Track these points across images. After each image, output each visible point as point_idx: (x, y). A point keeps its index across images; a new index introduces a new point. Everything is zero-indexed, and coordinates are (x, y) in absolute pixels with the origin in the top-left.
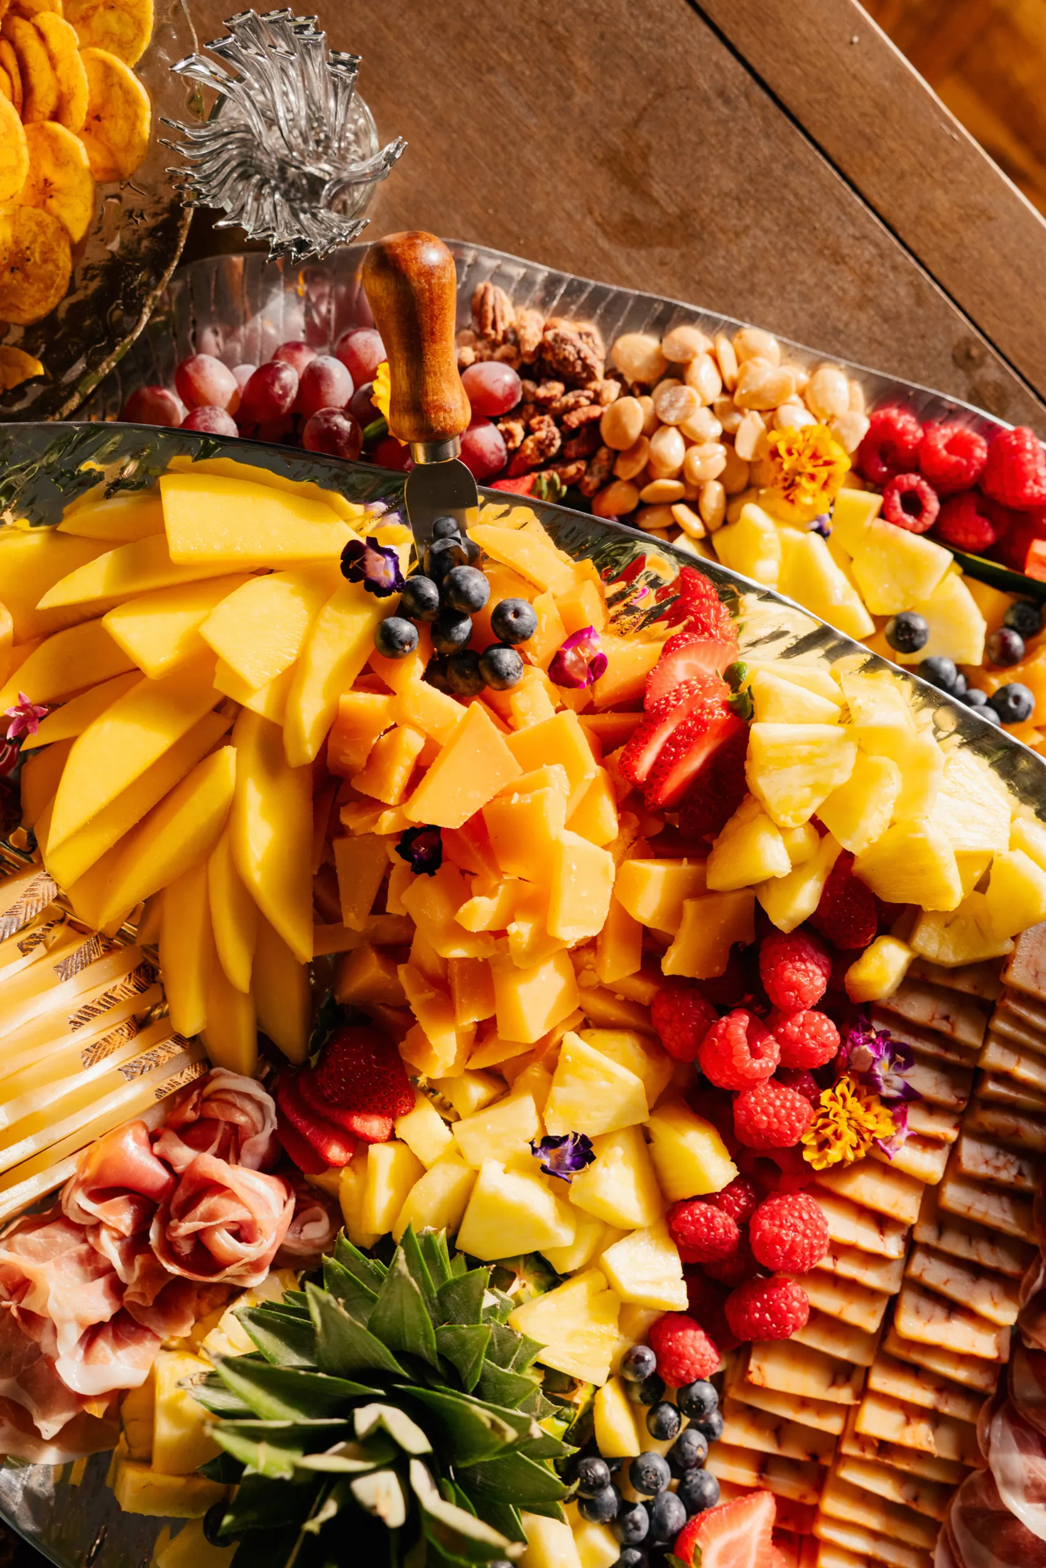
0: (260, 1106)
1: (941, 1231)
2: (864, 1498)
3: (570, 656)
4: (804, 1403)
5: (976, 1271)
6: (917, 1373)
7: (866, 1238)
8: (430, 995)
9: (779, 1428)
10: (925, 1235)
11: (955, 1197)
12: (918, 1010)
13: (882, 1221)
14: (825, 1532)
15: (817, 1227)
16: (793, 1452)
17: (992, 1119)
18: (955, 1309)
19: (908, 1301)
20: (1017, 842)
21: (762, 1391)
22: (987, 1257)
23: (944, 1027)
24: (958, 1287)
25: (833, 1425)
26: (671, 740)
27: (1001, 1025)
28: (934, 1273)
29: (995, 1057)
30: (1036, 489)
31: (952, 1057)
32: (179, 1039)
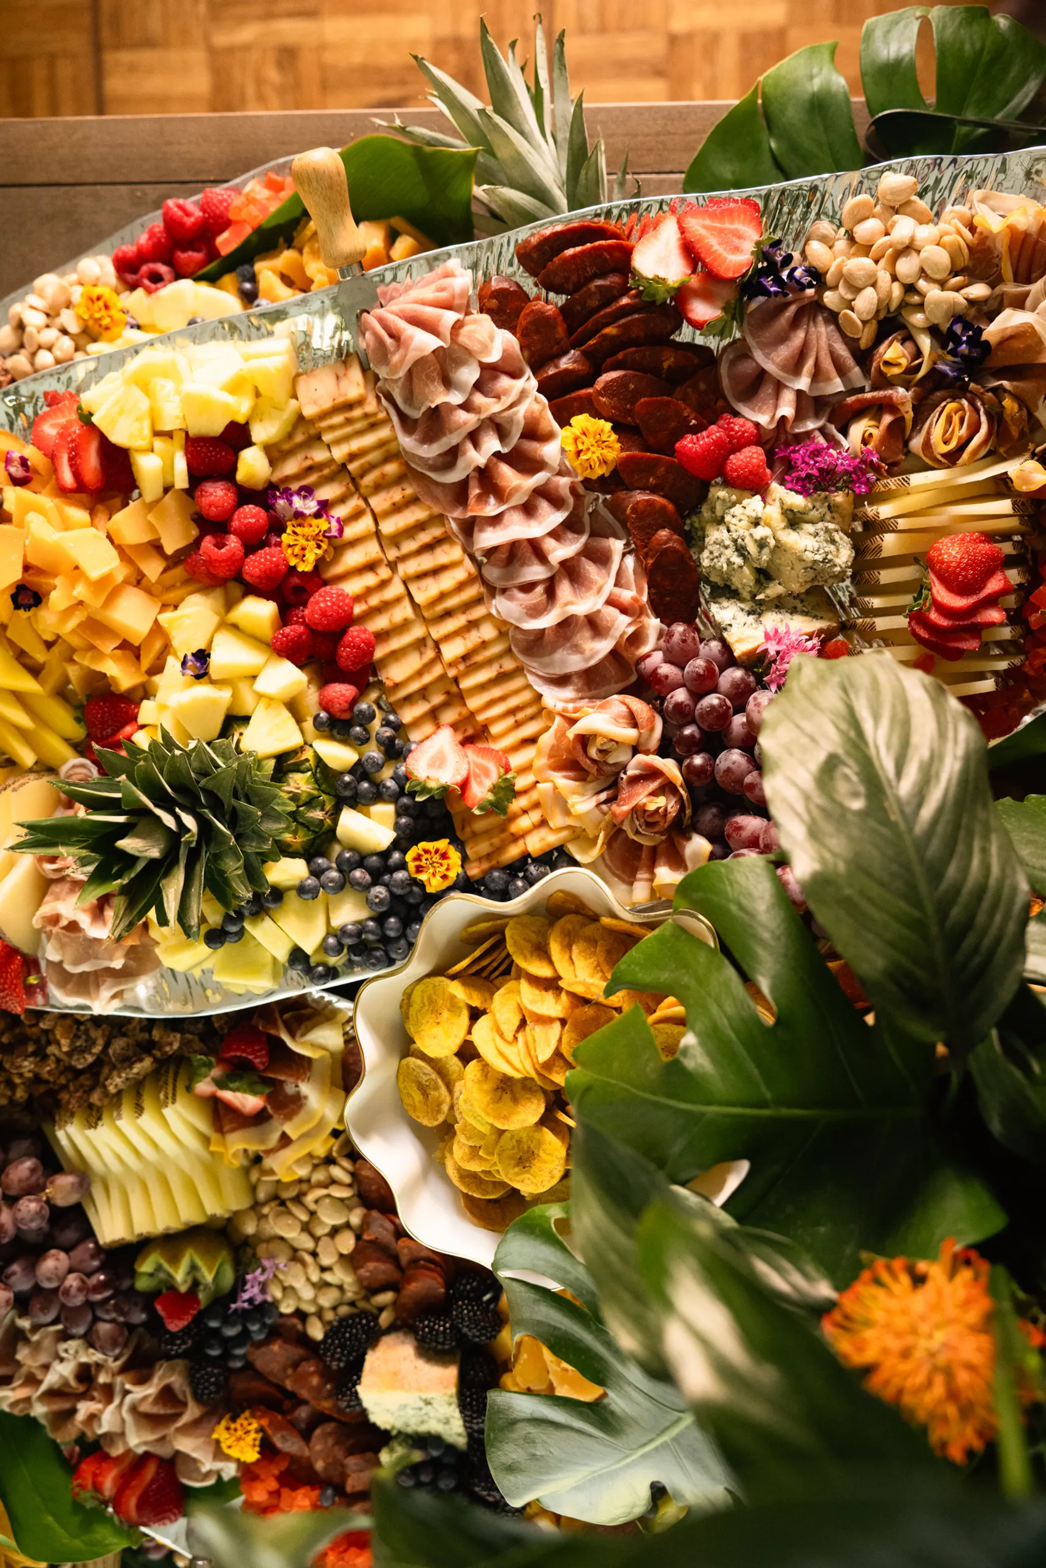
0: (83, 766)
1: (398, 546)
2: (483, 687)
3: (12, 470)
4: (420, 673)
5: (429, 547)
6: (448, 614)
7: (370, 580)
8: (89, 655)
9: (423, 693)
10: (392, 554)
11: (388, 527)
12: (291, 467)
13: (371, 567)
14: (481, 718)
15: (342, 595)
16: (437, 699)
17: (369, 479)
18: (436, 572)
19: (413, 588)
20: (247, 358)
21: (397, 686)
22: (425, 537)
23: (308, 463)
24: (426, 562)
25: (437, 671)
26: (71, 459)
27: (327, 438)
28: (412, 567)
29: (339, 453)
30: (192, 219)
31: (326, 471)
32: (31, 770)
